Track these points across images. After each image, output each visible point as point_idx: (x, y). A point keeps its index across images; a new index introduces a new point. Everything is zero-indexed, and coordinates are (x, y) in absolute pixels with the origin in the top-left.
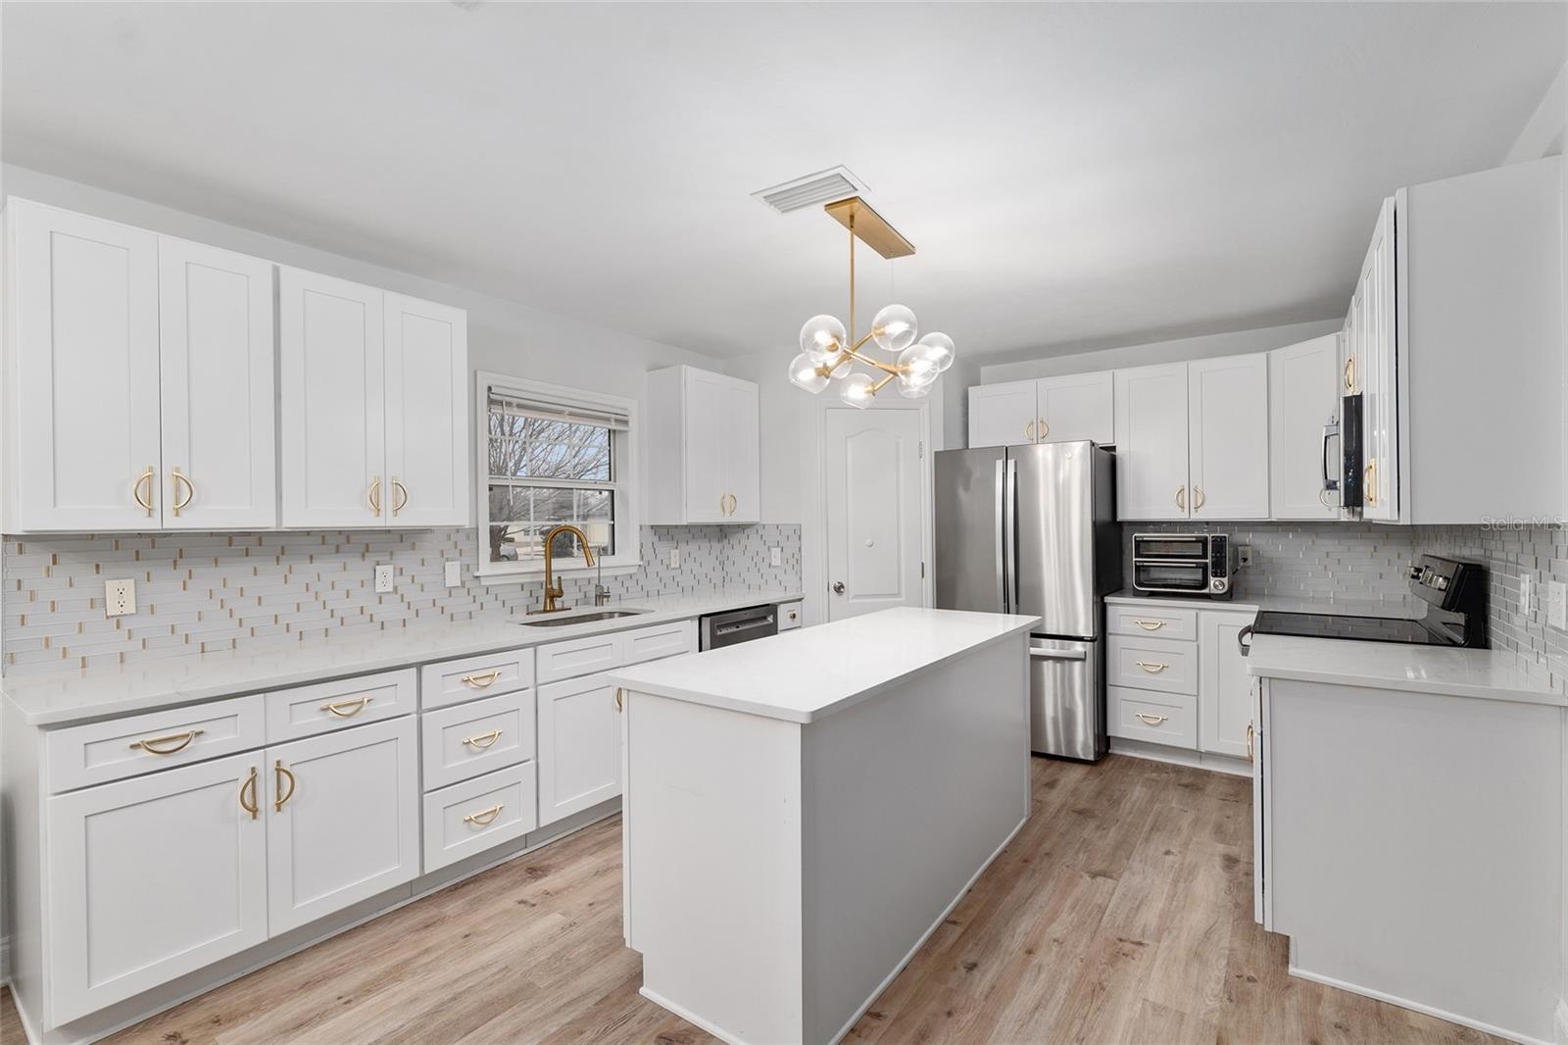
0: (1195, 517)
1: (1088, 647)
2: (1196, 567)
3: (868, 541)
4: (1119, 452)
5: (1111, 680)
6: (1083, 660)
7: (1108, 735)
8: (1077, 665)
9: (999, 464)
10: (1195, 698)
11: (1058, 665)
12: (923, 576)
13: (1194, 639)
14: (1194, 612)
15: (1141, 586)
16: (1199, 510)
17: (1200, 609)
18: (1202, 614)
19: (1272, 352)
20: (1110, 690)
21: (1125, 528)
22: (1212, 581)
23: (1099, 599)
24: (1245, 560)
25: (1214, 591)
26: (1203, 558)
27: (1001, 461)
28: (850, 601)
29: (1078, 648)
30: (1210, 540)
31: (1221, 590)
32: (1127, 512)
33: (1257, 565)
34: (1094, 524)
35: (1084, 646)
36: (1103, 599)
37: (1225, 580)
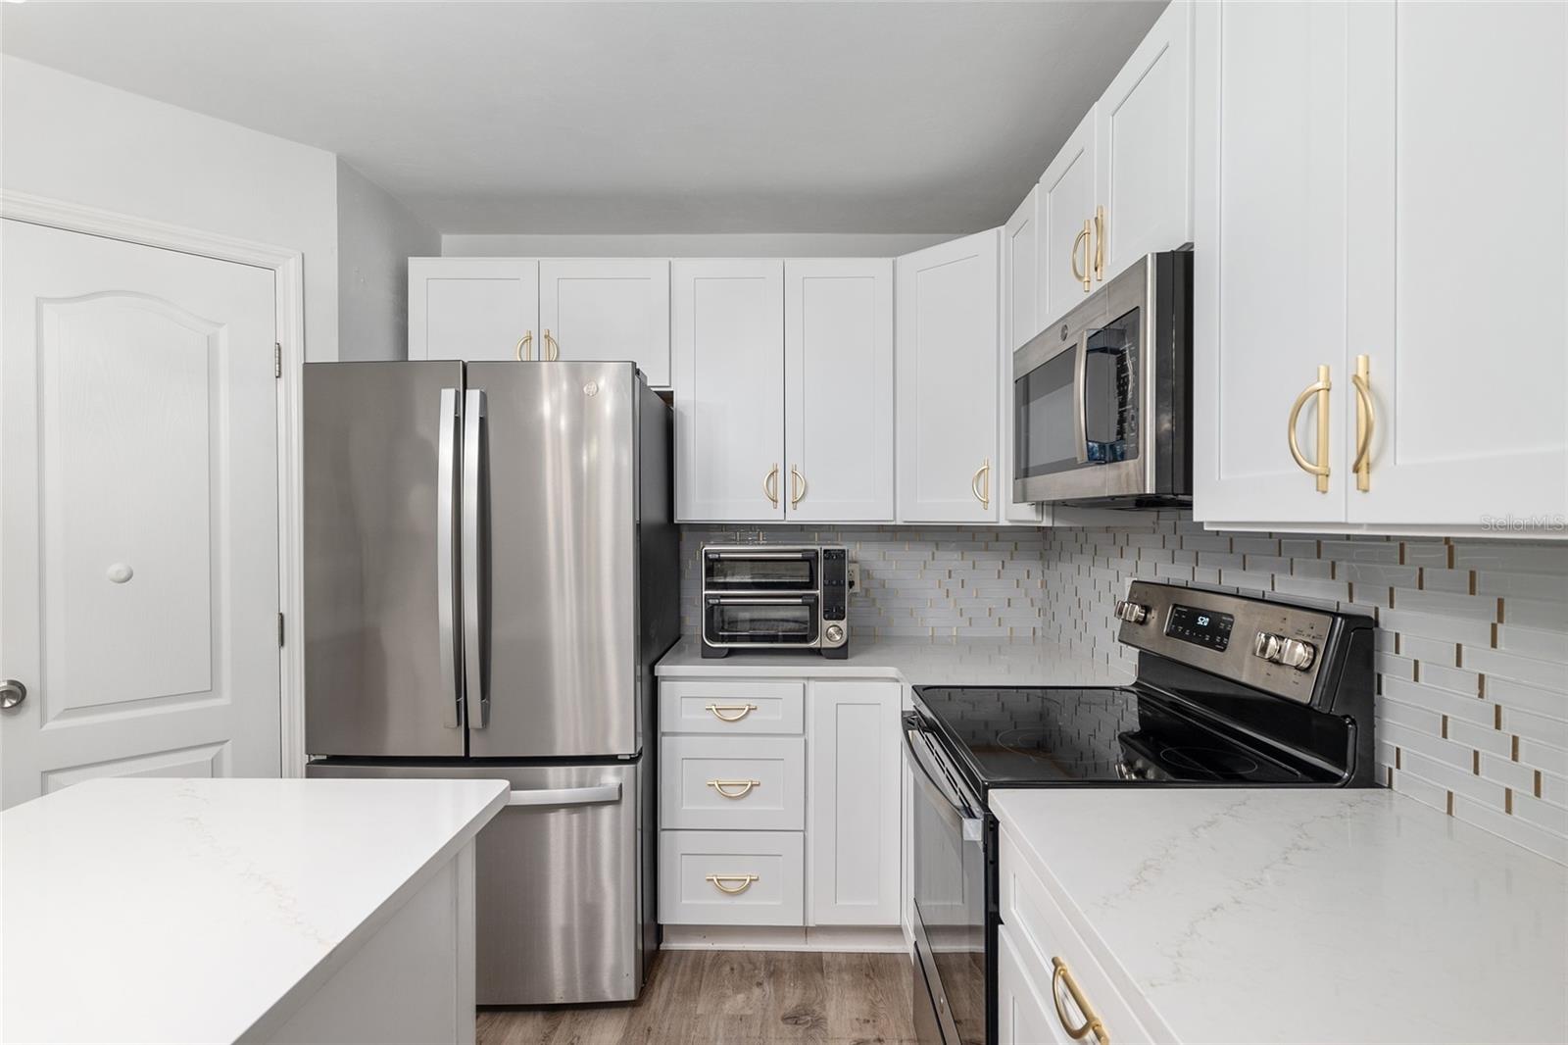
0: (795, 516)
1: (624, 773)
2: (803, 604)
3: (117, 569)
4: (679, 400)
5: (665, 820)
6: (617, 803)
7: (660, 921)
8: (607, 813)
9: (448, 396)
10: (802, 833)
11: (575, 816)
12: (282, 642)
13: (802, 732)
14: (799, 685)
15: (717, 641)
16: (798, 505)
17: (808, 678)
18: (812, 685)
19: (899, 258)
20: (664, 838)
21: (685, 535)
22: (827, 625)
23: (646, 670)
24: (851, 584)
25: (827, 644)
26: (811, 588)
27: (452, 392)
28: (51, 725)
29: (610, 778)
30: (821, 555)
31: (838, 640)
32: (692, 509)
33: (867, 590)
34: (639, 528)
35: (618, 773)
36: (652, 670)
37: (843, 624)
